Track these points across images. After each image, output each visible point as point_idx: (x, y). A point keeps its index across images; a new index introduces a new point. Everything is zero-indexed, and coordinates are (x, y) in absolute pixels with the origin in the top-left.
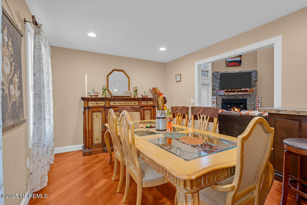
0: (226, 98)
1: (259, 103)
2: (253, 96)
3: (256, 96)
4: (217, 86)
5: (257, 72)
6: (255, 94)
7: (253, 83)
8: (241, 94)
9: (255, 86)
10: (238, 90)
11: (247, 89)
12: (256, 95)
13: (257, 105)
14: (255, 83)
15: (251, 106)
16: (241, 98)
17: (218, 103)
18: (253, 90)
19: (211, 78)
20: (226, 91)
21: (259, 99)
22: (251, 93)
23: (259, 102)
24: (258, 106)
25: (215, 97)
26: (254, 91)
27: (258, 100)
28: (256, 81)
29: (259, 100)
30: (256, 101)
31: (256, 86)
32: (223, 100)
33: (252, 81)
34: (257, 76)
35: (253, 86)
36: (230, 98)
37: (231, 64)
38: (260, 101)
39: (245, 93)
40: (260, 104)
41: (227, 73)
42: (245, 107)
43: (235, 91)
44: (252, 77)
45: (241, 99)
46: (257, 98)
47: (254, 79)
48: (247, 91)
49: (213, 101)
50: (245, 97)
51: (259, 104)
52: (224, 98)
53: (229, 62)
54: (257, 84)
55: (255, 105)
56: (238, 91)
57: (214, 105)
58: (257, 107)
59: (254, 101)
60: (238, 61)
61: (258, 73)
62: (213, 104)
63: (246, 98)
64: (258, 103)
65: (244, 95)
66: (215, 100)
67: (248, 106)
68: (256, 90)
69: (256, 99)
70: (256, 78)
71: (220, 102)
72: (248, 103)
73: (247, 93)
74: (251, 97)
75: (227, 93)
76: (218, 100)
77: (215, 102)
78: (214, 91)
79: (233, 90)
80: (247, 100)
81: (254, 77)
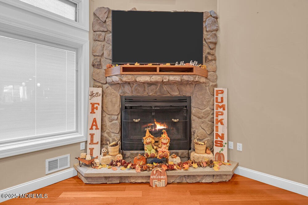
0: (135, 94)
1: (224, 109)
2: (206, 90)
3: (216, 89)
4: (106, 55)
5: (216, 18)
6: (211, 84)
7: (206, 50)
8: (172, 78)
9: (212, 60)
10: (162, 66)
11: (191, 64)
12: (216, 86)
13: (217, 116)
15: (202, 117)
17: (110, 109)
18: (208, 71)
19: (87, 27)
20: (125, 70)
21: (222, 98)
22: (203, 80)
23: (223, 107)
24: (220, 118)
25: (100, 90)
26: (209, 73)
27: (219, 100)
28: (215, 44)
29: (222, 101)
30: (215, 103)
31: (215, 60)
32: (125, 100)
33: (204, 42)
34: (217, 30)
35: (206, 57)
36: (145, 94)
38: (225, 103)
39: (186, 78)
40: (225, 112)
42: (186, 123)
43: (154, 70)
44: (205, 33)
45: (176, 97)
46: (217, 95)
47: (208, 37)
48: (190, 70)
49: (93, 105)
50: (187, 91)
51: (222, 114)
52: (128, 92)
54: (216, 55)
55: (213, 114)
56: (161, 70)
57: (94, 116)
58: (218, 121)
59: (211, 103)
61: (220, 21)
62: (93, 112)
63: (188, 94)
64: (221, 110)
65: (181, 83)
66: (98, 100)
67: (193, 117)
68: (215, 72)
69: (215, 96)
70: (215, 35)
71: (115, 107)
72: (194, 110)
73: (191, 78)
74: (203, 92)
75: (130, 77)
76: (107, 99)
77: (100, 107)
78: (98, 71)
79: (144, 66)
80: (193, 101)
81: (211, 34)
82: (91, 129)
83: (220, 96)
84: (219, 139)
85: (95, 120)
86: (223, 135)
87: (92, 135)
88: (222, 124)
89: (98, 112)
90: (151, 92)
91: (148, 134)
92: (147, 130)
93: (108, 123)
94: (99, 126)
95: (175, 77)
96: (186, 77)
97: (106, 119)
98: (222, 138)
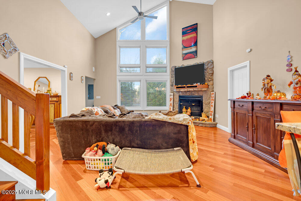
0: (183, 95)
1: (213, 101)
3: (212, 92)
5: (213, 63)
6: (210, 90)
7: (207, 77)
8: (190, 90)
9: (210, 81)
13: (211, 104)
14: (212, 77)
15: (207, 104)
16: (196, 95)
17: (175, 100)
19: (169, 74)
20: (177, 87)
25: (172, 94)
26: (209, 86)
28: (213, 74)
29: (213, 98)
30: (211, 98)
32: (180, 97)
34: (213, 68)
35: (208, 80)
36: (186, 95)
37: (187, 56)
41: (183, 66)
43: (185, 87)
44: (208, 69)
47: (209, 71)
48: (196, 86)
49: (171, 98)
51: (213, 103)
52: (181, 94)
53: (185, 54)
54: (214, 78)
56: (187, 87)
58: (211, 106)
60: (193, 52)
61: (215, 63)
62: (170, 101)
63: (201, 95)
66: (172, 97)
67: (204, 104)
68: (213, 85)
69: (211, 96)
70: (212, 70)
71: (177, 99)
72: (204, 101)
73: (197, 89)
74: (207, 94)
75: (178, 90)
76: (175, 97)
77: (172, 99)
78: (172, 87)
79: (183, 86)
80: (203, 98)
81: (210, 69)
82: (170, 106)
83: (213, 95)
84: (211, 113)
85: (171, 104)
86: (212, 111)
87: (170, 108)
88: (213, 107)
89: (172, 101)
90: (188, 94)
91: (184, 108)
92: (184, 107)
93: (175, 105)
94: (172, 106)
95: (192, 89)
96: (195, 89)
97: (175, 103)
98: (212, 112)
